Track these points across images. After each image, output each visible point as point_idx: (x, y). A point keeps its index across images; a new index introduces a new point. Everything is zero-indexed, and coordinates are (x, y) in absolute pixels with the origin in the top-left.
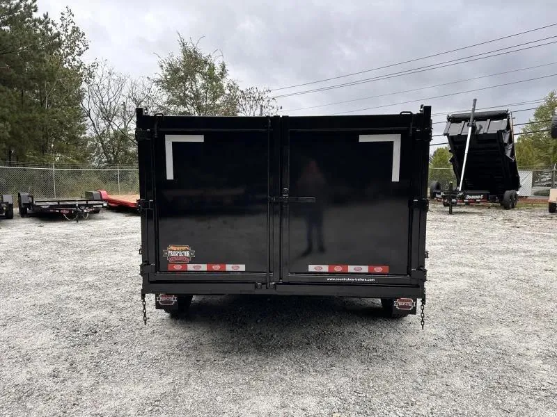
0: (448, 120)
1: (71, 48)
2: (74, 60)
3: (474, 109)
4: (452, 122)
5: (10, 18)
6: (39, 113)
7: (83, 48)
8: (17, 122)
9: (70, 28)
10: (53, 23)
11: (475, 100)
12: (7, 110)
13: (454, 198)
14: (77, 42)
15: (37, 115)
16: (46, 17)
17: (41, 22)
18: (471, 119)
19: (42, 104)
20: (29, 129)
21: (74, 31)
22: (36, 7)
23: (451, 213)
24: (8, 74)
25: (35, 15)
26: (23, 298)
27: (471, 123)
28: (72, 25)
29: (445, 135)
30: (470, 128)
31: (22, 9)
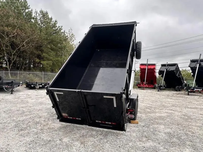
0: (191, 61)
1: (71, 40)
2: (71, 43)
3: (200, 58)
4: (192, 62)
5: (55, 32)
6: (60, 58)
7: (74, 39)
8: (54, 61)
9: (71, 34)
10: (67, 33)
11: (201, 54)
12: (52, 57)
13: (190, 89)
14: (73, 38)
15: (60, 59)
16: (64, 31)
17: (63, 33)
18: (199, 61)
19: (62, 55)
20: (57, 63)
21: (72, 35)
22: (62, 29)
23: (188, 95)
24: (53, 47)
25: (62, 31)
26: (44, 106)
27: (199, 63)
28: (72, 33)
29: (189, 66)
30: (198, 65)
31: (59, 29)
